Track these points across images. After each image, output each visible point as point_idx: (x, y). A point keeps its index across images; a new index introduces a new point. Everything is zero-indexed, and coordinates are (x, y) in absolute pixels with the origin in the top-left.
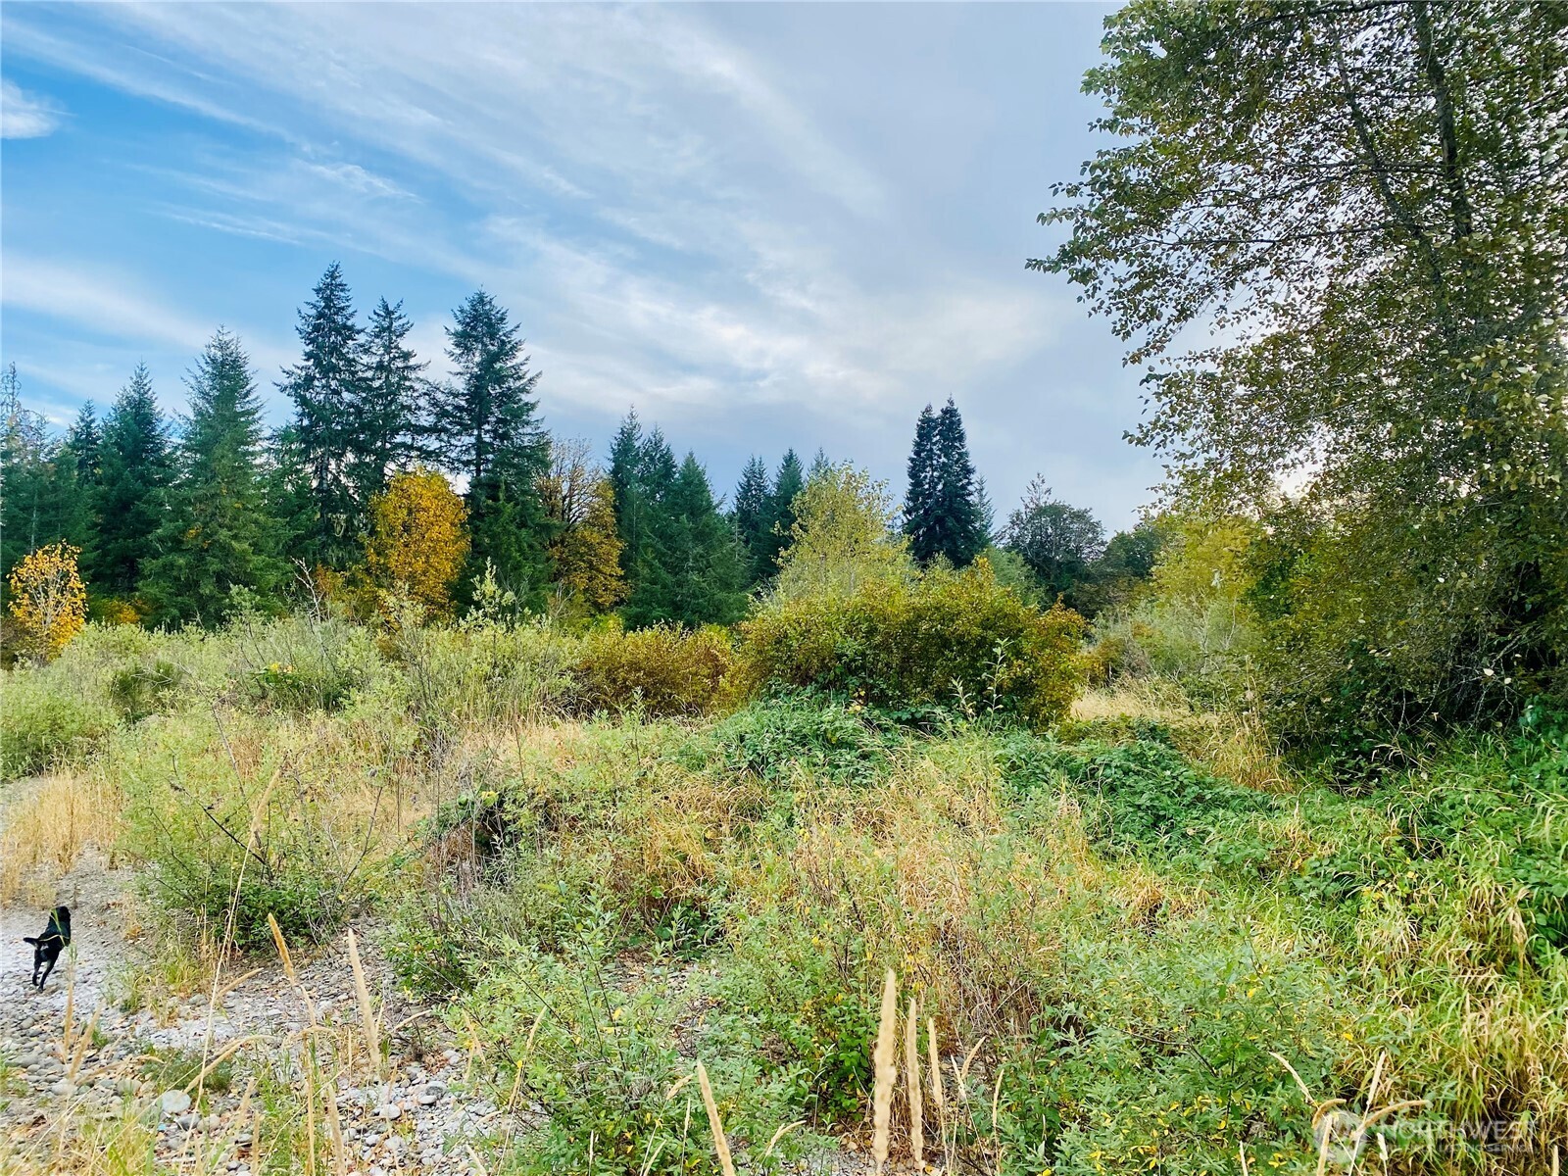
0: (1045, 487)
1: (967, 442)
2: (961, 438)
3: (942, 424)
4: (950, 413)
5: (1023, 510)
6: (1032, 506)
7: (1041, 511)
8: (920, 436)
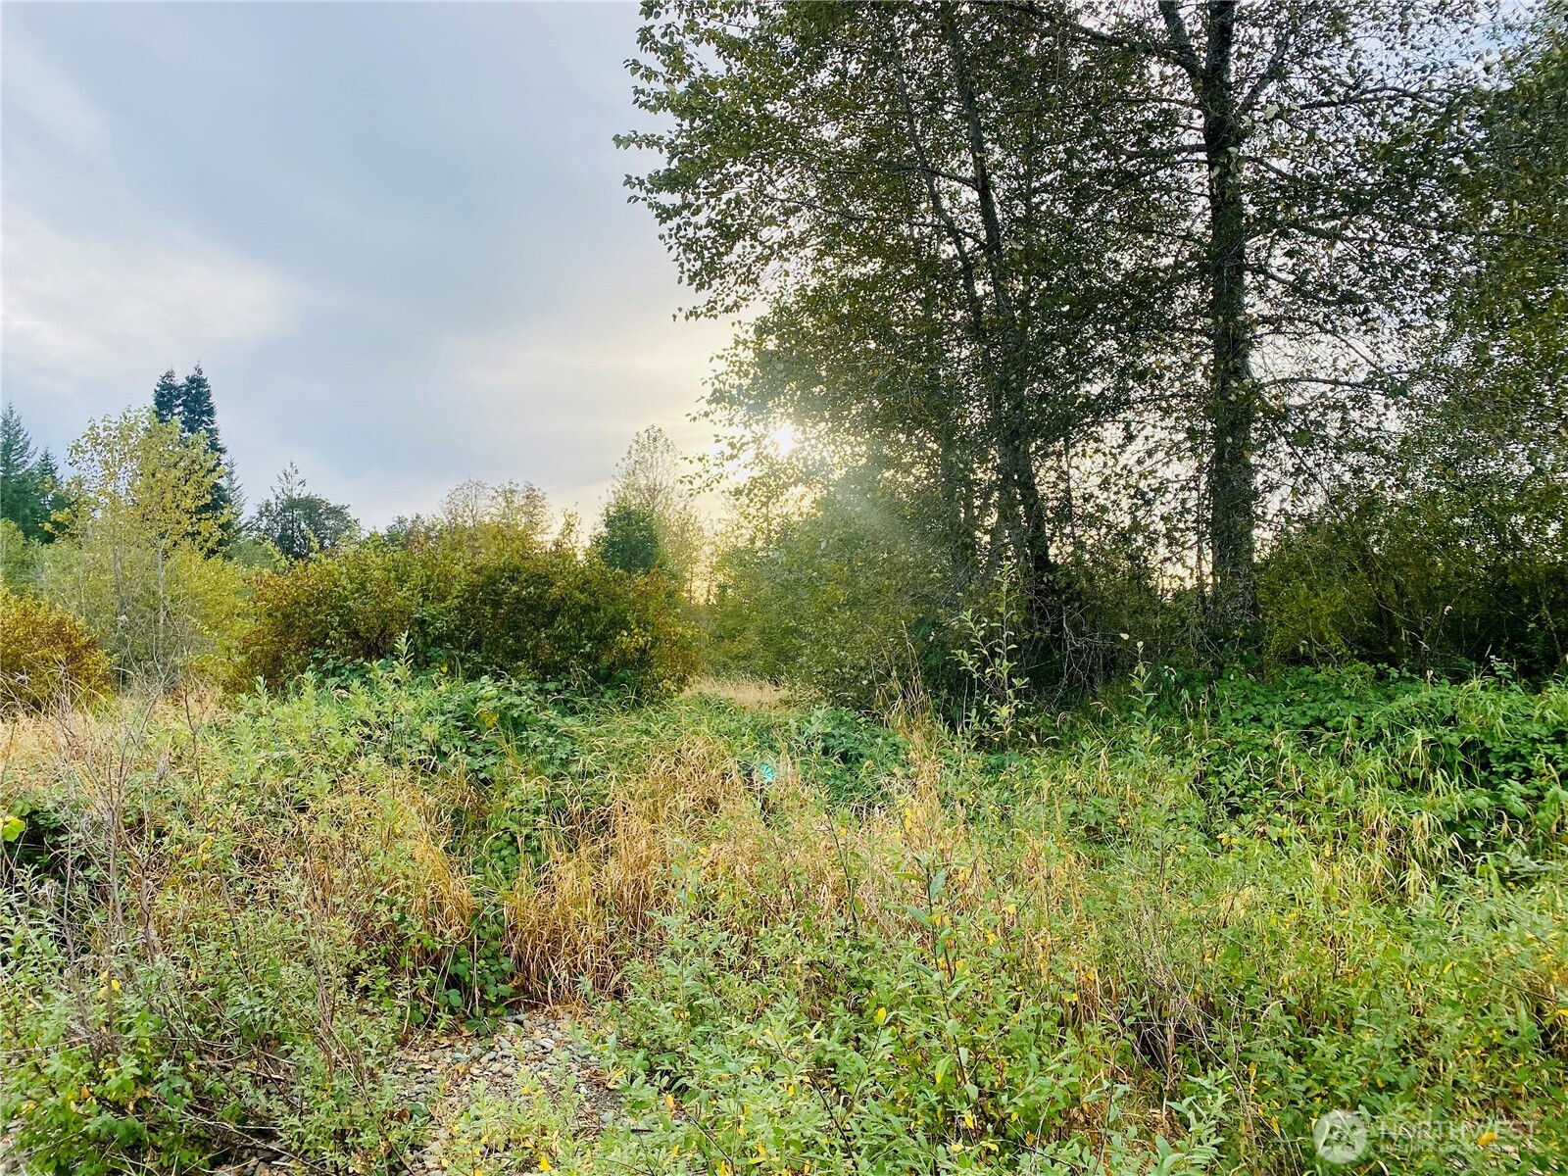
0: (298, 478)
1: (217, 418)
2: (210, 412)
3: (188, 393)
4: (197, 383)
5: (273, 500)
6: (283, 497)
7: (292, 504)
8: (158, 403)
